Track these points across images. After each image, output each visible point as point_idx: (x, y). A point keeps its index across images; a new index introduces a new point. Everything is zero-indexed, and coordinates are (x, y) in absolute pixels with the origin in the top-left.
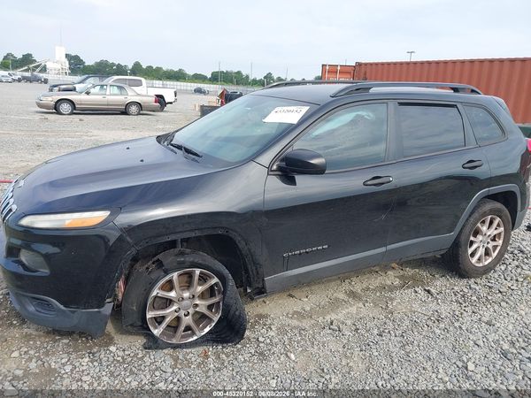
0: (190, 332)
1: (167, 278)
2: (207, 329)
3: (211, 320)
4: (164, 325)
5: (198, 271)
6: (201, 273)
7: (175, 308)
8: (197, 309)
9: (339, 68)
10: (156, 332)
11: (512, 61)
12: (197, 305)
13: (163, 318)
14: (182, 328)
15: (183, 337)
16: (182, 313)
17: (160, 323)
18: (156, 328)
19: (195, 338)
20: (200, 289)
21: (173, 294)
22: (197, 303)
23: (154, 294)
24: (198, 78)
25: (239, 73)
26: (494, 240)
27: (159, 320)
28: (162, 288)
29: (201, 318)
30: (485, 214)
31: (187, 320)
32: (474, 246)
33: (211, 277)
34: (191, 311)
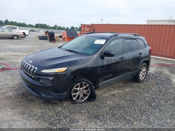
0: (82, 99)
1: (77, 85)
2: (86, 98)
3: (87, 96)
4: (76, 97)
5: (84, 83)
6: (85, 83)
7: (78, 92)
8: (84, 93)
9: (86, 25)
10: (74, 99)
11: (136, 25)
12: (84, 92)
13: (76, 95)
14: (80, 98)
15: (81, 100)
16: (81, 94)
17: (75, 97)
18: (74, 98)
19: (84, 100)
20: (85, 87)
21: (78, 89)
22: (84, 91)
23: (74, 89)
24: (30, 26)
25: (45, 24)
26: (144, 73)
27: (75, 96)
28: (76, 88)
29: (85, 95)
30: (143, 66)
31: (82, 96)
32: (141, 74)
33: (87, 84)
34: (82, 93)
